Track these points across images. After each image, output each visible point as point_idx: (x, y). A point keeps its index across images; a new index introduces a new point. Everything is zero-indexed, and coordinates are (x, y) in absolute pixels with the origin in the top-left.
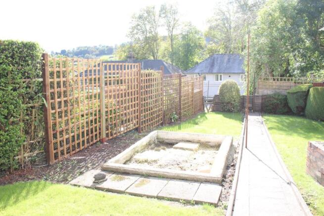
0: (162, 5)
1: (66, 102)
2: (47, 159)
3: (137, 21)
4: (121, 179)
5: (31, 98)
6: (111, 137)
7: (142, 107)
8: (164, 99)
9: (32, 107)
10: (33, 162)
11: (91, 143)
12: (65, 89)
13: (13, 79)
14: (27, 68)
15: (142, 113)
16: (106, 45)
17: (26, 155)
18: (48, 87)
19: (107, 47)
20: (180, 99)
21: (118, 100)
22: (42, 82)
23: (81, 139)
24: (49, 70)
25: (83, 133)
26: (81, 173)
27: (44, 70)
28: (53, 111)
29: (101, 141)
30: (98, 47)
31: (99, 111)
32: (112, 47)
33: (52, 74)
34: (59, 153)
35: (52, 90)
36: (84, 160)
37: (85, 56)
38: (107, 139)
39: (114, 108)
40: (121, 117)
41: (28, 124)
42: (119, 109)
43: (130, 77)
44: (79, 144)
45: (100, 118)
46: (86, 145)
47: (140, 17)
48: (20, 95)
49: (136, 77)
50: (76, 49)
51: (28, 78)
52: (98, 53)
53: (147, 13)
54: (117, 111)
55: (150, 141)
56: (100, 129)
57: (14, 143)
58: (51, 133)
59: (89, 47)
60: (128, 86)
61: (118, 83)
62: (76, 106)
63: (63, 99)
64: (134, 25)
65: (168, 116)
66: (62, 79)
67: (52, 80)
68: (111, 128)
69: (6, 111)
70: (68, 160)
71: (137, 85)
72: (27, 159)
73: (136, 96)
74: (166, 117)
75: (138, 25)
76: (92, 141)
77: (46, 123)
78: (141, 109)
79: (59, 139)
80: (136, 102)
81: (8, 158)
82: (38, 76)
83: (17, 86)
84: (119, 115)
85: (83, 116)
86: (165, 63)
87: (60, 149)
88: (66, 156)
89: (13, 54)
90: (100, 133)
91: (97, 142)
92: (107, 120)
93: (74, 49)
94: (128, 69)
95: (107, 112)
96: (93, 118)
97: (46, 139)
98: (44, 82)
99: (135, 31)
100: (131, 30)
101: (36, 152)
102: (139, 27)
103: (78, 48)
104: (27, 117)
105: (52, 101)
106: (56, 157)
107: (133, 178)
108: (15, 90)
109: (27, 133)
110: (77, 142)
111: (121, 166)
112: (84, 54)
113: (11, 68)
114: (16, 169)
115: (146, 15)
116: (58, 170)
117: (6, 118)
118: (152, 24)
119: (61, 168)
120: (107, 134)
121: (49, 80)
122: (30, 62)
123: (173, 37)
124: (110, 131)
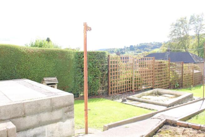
0: (191, 16)
1: (116, 73)
2: (108, 94)
3: (175, 27)
4: (132, 102)
5: (104, 71)
6: (137, 90)
7: (155, 78)
8: (171, 75)
9: (104, 74)
10: (103, 94)
11: (127, 91)
12: (116, 68)
13: (98, 64)
14: (102, 60)
15: (155, 81)
16: (158, 42)
17: (101, 91)
18: (110, 67)
19: (159, 43)
20: (182, 76)
21: (141, 74)
22: (107, 65)
23: (122, 89)
24: (110, 60)
25: (123, 86)
26: (119, 99)
27: (108, 61)
28: (111, 76)
29: (132, 91)
30: (153, 43)
31: (132, 78)
32: (162, 43)
33: (111, 62)
34: (113, 92)
35: (111, 68)
36: (122, 96)
37: (145, 49)
38: (135, 90)
39: (139, 77)
40: (143, 82)
41: (102, 80)
42: (142, 78)
43: (148, 64)
44: (121, 90)
45: (132, 81)
46: (124, 91)
47: (176, 25)
48: (100, 69)
49: (152, 63)
50: (139, 45)
51: (103, 63)
52: (153, 47)
53: (181, 21)
54: (141, 78)
55: (153, 92)
56: (132, 86)
57: (97, 85)
58: (110, 84)
59: (147, 44)
60: (149, 68)
61: (142, 66)
62: (120, 74)
63: (115, 72)
64: (173, 30)
65: (173, 85)
66: (115, 64)
67: (111, 64)
68: (137, 86)
69: (95, 74)
70: (115, 95)
71: (153, 68)
72: (101, 92)
73: (152, 72)
74: (171, 84)
75: (175, 30)
76: (127, 90)
77: (108, 80)
78: (155, 79)
79: (113, 87)
80: (152, 75)
81: (95, 91)
82: (106, 63)
83: (99, 66)
84: (141, 81)
85: (124, 79)
86: (190, 54)
87: (113, 91)
88: (115, 94)
89: (98, 56)
90: (131, 87)
91: (130, 91)
92: (135, 82)
93: (138, 45)
94: (147, 60)
95: (135, 79)
96: (128, 80)
97: (108, 86)
98: (108, 65)
99: (173, 34)
100: (171, 33)
101: (104, 90)
102: (176, 31)
103: (141, 44)
104: (102, 77)
105: (111, 72)
106: (111, 93)
107: (136, 102)
108: (98, 67)
109: (101, 83)
110: (120, 89)
111: (136, 98)
112: (144, 48)
113: (97, 60)
114: (97, 95)
115: (180, 23)
116: (111, 97)
117: (95, 76)
118: (185, 29)
119: (112, 97)
120: (135, 89)
121: (110, 64)
122: (103, 58)
123: (199, 36)
124: (136, 87)
